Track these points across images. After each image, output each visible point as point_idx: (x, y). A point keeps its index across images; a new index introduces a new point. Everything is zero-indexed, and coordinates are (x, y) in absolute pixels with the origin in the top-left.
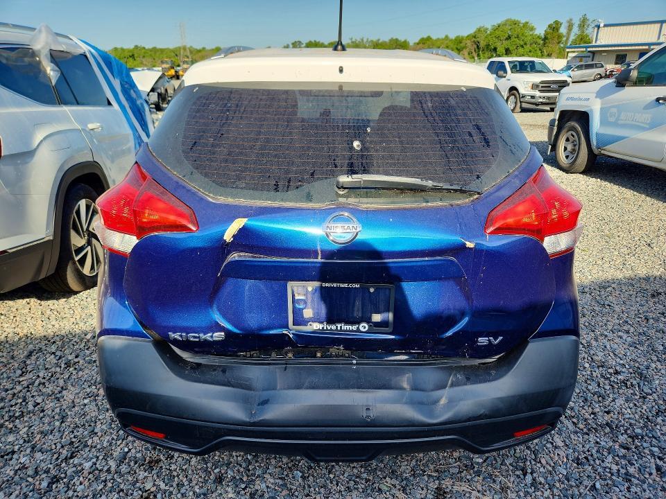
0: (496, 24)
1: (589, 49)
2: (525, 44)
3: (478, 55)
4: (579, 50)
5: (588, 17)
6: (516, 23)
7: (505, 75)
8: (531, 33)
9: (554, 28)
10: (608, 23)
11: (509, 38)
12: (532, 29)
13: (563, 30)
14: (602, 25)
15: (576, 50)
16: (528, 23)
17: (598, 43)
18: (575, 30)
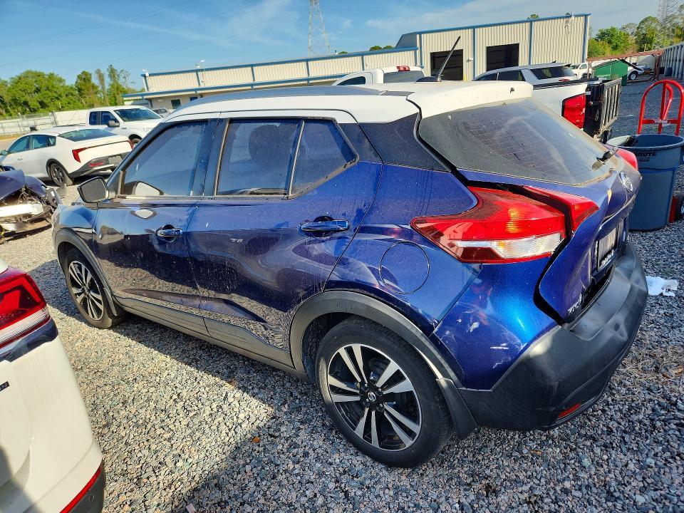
0: (14, 77)
1: (145, 97)
2: (60, 96)
3: (7, 111)
4: (133, 98)
5: (115, 67)
6: (39, 75)
7: (117, 124)
8: (62, 85)
9: (85, 78)
10: (151, 73)
11: (38, 90)
12: (61, 80)
13: (95, 80)
14: (147, 75)
15: (130, 98)
16: (53, 74)
17: (151, 91)
18: (108, 81)
